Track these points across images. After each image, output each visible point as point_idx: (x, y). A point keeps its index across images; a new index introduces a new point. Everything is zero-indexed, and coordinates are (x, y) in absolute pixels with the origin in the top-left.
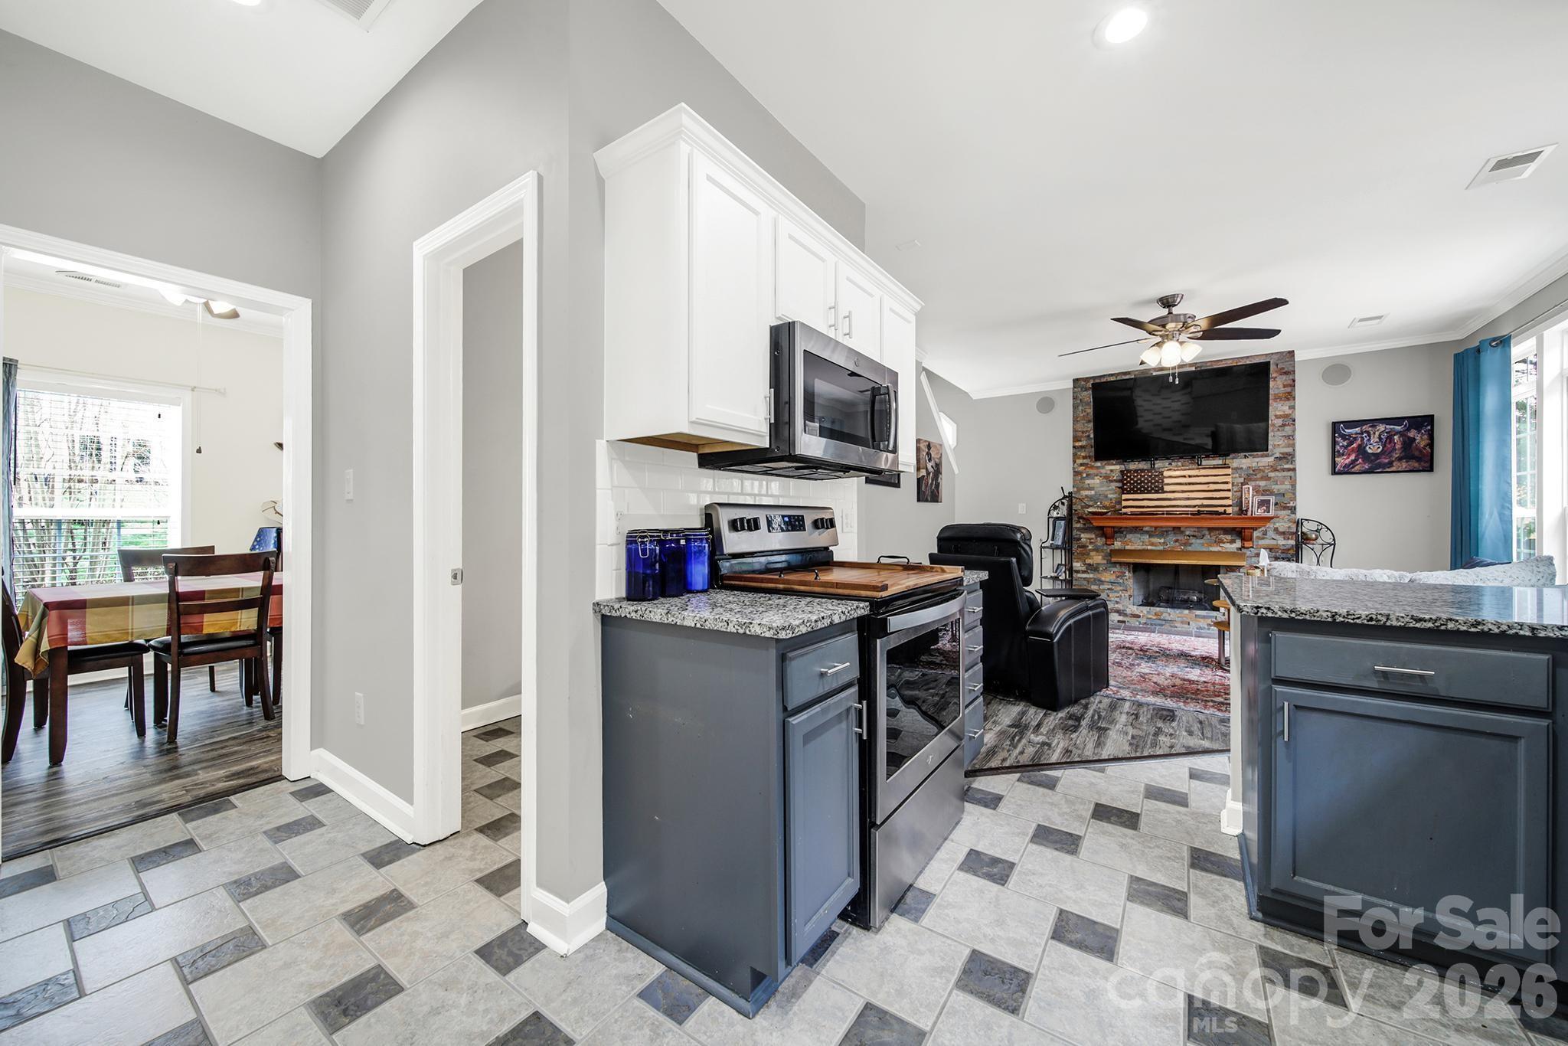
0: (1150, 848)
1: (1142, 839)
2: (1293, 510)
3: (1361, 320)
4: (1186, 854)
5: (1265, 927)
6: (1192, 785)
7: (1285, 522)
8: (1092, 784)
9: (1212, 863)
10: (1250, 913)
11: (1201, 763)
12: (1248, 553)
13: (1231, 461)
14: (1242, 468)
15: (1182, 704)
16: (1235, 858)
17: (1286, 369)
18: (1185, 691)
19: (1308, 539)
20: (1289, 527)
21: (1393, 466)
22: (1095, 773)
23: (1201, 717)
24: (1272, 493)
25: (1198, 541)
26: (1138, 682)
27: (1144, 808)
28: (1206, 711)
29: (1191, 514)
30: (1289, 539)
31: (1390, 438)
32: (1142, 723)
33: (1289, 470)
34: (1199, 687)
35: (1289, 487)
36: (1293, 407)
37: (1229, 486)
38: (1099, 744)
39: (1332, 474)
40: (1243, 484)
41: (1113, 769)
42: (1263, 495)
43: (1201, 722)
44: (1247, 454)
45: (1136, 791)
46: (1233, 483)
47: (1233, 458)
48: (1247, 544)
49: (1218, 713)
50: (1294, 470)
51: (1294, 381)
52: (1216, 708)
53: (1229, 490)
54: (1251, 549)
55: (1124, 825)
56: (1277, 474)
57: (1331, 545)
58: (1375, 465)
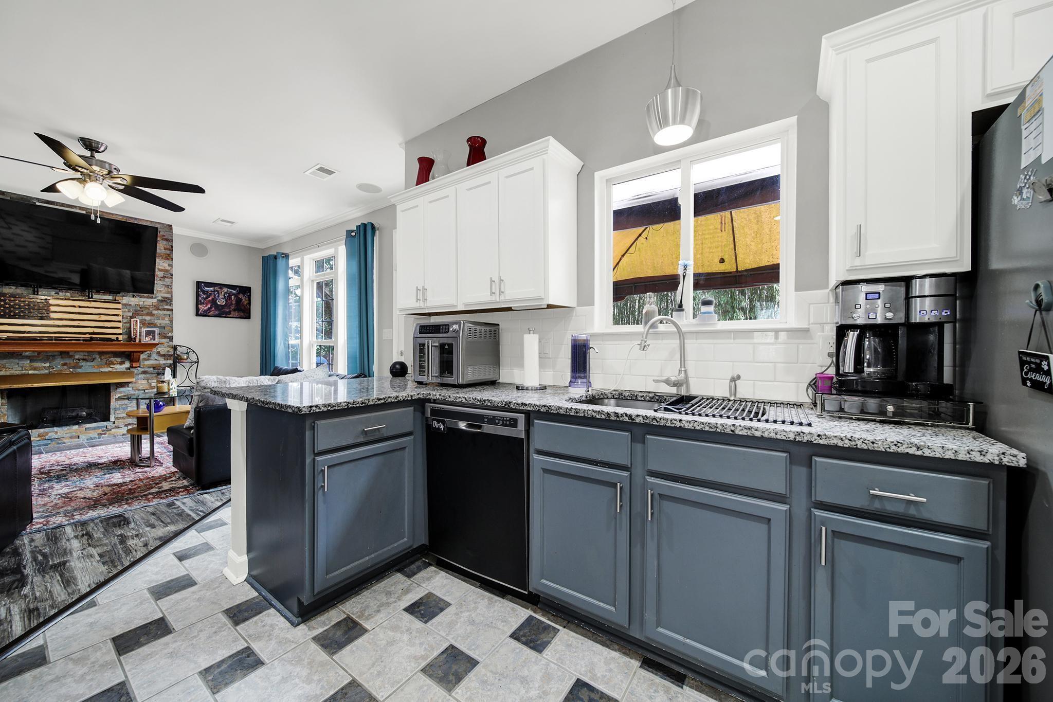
0: (195, 637)
1: (184, 635)
2: (171, 339)
3: (223, 221)
4: (224, 619)
5: (305, 624)
6: (187, 565)
7: (165, 347)
8: (91, 625)
9: (246, 611)
10: (292, 624)
11: (179, 544)
12: (136, 371)
13: (121, 298)
14: (130, 305)
15: (126, 506)
16: (255, 596)
17: (166, 237)
18: (120, 495)
19: (181, 359)
20: (168, 351)
21: (231, 314)
22: (86, 612)
23: (150, 510)
24: (155, 326)
25: (89, 364)
26: (64, 503)
27: (163, 609)
28: (151, 504)
29: (83, 340)
30: (168, 359)
31: (230, 297)
32: (99, 539)
33: (168, 310)
34: (130, 487)
35: (168, 322)
36: (171, 265)
37: (120, 318)
38: (67, 582)
39: (196, 316)
40: (131, 317)
41: (101, 596)
42: (148, 327)
43: (153, 514)
44: (135, 294)
45: (145, 600)
46: (123, 316)
47: (123, 296)
48: (135, 365)
49: (161, 501)
50: (172, 310)
51: (172, 247)
52: (157, 498)
53: (120, 322)
54: (139, 368)
55: (157, 637)
56: (160, 312)
57: (196, 362)
58: (222, 312)
